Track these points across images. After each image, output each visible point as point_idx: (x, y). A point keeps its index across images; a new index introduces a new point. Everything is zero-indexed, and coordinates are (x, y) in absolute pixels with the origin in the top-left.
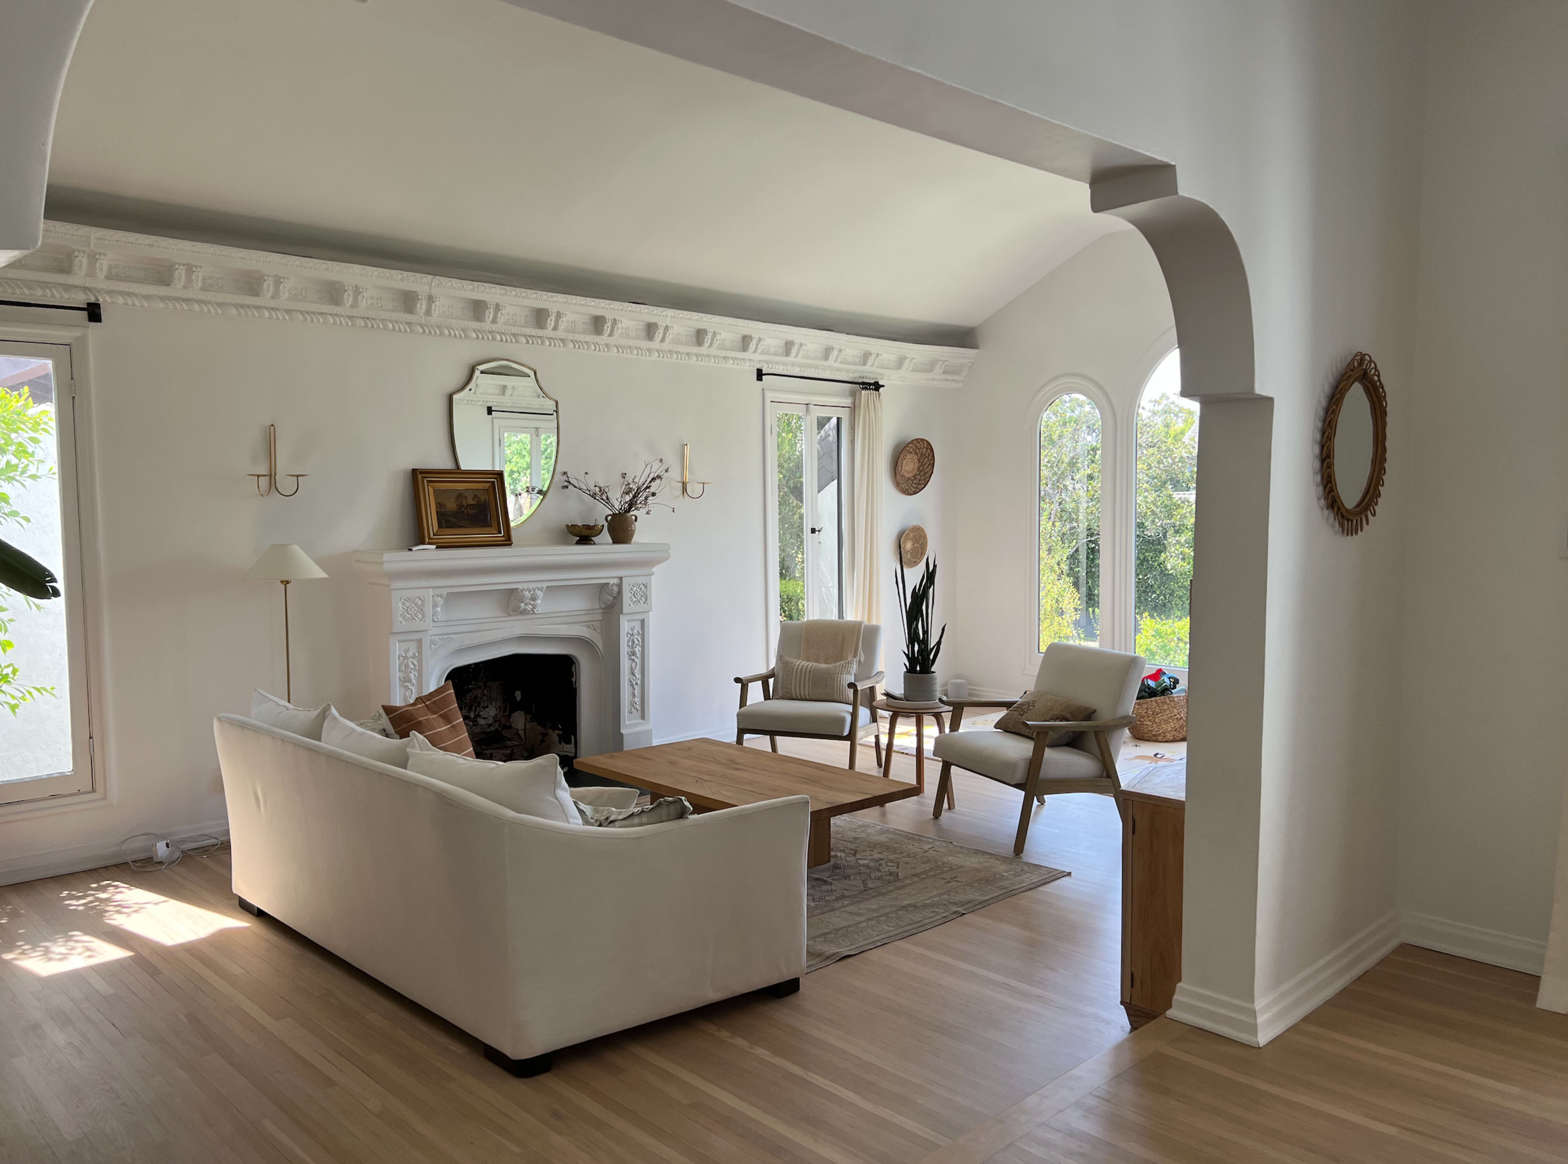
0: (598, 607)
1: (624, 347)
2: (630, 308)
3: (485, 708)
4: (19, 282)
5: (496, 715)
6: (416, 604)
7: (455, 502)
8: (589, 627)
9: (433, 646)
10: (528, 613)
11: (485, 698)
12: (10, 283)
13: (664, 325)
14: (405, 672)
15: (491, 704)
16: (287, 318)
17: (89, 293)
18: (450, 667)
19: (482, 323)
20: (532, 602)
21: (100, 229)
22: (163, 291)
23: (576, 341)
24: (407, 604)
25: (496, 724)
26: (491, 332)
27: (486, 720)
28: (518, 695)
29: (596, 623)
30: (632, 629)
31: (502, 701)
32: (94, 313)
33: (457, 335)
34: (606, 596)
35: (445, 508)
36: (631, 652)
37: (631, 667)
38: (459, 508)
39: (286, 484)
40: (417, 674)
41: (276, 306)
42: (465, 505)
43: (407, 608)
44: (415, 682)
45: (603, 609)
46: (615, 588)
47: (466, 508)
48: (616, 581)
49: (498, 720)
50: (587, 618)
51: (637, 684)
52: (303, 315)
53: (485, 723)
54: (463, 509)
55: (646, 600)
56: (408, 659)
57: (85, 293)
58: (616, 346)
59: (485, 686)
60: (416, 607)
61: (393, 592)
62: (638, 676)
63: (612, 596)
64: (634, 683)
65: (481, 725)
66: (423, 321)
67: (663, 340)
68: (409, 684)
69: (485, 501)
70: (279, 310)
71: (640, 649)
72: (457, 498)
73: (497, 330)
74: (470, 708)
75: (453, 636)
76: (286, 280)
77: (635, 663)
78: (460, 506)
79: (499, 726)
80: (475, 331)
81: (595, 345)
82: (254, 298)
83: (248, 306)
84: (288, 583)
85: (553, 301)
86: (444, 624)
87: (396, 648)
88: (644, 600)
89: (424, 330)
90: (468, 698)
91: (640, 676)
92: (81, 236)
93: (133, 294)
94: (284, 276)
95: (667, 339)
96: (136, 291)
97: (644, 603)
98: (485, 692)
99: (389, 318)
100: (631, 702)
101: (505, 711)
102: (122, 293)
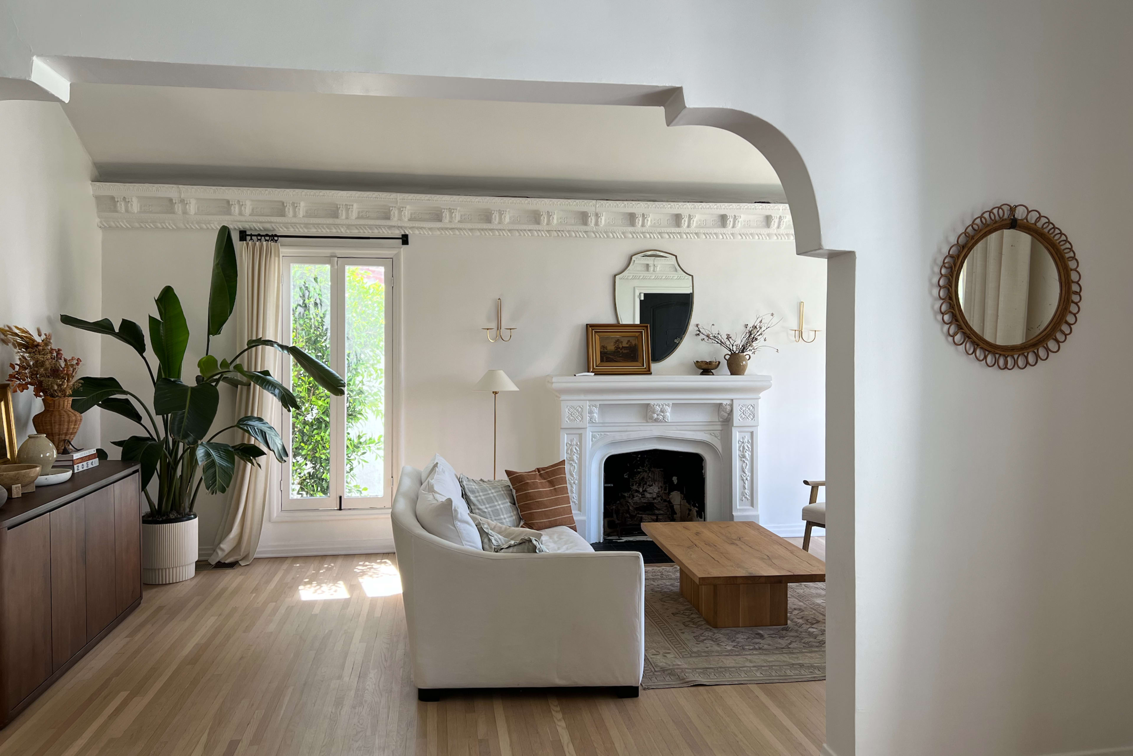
0: (718, 421)
1: (747, 234)
2: (746, 207)
3: (650, 486)
4: (366, 227)
5: (659, 492)
6: (577, 411)
7: (614, 345)
8: (711, 434)
9: (594, 439)
10: (661, 421)
11: (650, 479)
12: (362, 228)
13: (778, 216)
14: (571, 454)
15: (655, 484)
16: (509, 234)
17: (400, 229)
18: (608, 454)
19: (635, 228)
20: (662, 414)
21: (402, 194)
22: (438, 225)
23: (707, 234)
24: (572, 410)
25: (659, 498)
26: (643, 233)
27: (652, 495)
28: (675, 479)
29: (718, 432)
30: (743, 438)
31: (663, 482)
32: (405, 240)
33: (619, 236)
34: (723, 413)
35: (606, 349)
36: (742, 455)
37: (742, 466)
38: (616, 349)
39: (506, 334)
40: (578, 456)
41: (502, 228)
42: (621, 347)
43: (572, 412)
44: (577, 461)
45: (721, 421)
46: (728, 408)
47: (621, 349)
48: (729, 402)
49: (661, 496)
50: (711, 428)
51: (747, 479)
52: (519, 232)
53: (650, 497)
54: (619, 350)
55: (754, 417)
56: (572, 446)
57: (399, 230)
58: (740, 235)
59: (650, 471)
60: (577, 413)
61: (562, 402)
62: (748, 473)
63: (726, 413)
64: (745, 478)
65: (647, 498)
66: (594, 229)
67: (779, 227)
68: (573, 462)
69: (635, 345)
70: (504, 230)
71: (750, 454)
72: (616, 343)
73: (646, 231)
74: (640, 485)
75: (608, 433)
76: (505, 212)
77: (745, 464)
78: (617, 348)
79: (661, 500)
80: (631, 233)
81: (722, 235)
82: (488, 224)
83: (486, 230)
84: (496, 393)
85: (684, 208)
86: (601, 425)
87: (565, 438)
88: (752, 417)
89: (596, 235)
90: (637, 478)
91: (750, 474)
92: (393, 199)
93: (423, 227)
94: (503, 209)
95: (781, 226)
96: (424, 226)
97: (752, 419)
98: (650, 475)
99: (572, 229)
100: (742, 492)
101: (665, 490)
102: (418, 228)
